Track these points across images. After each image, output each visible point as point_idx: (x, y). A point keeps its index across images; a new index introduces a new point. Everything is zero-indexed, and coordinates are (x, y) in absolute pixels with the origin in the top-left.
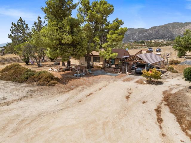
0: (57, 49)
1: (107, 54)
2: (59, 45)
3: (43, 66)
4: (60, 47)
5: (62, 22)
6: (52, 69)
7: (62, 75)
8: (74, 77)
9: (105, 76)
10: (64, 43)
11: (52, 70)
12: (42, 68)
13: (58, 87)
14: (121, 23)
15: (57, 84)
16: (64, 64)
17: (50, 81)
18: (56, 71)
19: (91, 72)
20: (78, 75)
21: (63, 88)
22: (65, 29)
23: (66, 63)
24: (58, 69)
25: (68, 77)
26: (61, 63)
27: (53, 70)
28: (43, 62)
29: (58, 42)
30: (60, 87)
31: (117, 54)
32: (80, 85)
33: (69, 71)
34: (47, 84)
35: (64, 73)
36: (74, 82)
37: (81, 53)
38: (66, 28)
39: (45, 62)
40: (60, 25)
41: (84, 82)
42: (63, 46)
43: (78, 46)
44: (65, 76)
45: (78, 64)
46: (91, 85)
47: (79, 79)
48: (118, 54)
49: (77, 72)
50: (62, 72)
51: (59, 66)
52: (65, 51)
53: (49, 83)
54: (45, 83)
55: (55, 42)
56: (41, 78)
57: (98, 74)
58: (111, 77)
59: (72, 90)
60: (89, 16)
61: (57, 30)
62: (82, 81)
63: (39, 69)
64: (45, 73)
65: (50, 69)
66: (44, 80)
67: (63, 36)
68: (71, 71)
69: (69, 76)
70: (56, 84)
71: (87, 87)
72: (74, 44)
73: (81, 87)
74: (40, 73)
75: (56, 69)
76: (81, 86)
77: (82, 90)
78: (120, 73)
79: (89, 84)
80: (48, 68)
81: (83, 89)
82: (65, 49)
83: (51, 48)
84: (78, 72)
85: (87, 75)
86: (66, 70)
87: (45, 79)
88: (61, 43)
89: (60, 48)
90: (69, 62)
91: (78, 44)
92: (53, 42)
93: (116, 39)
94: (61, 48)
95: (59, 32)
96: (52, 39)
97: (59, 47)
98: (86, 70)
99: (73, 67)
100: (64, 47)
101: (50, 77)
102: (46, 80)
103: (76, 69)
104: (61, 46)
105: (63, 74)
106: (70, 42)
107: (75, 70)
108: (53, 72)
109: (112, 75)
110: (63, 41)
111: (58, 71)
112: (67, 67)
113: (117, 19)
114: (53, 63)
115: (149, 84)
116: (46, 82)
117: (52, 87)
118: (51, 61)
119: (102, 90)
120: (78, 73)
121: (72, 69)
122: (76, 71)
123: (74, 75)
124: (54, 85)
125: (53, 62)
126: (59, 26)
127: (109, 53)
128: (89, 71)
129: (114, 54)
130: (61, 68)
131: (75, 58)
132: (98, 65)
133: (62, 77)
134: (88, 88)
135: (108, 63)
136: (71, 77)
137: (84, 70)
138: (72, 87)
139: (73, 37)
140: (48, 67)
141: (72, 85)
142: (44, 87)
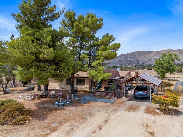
0: (31, 67)
1: (99, 74)
2: (35, 62)
3: (11, 92)
4: (36, 64)
5: (41, 32)
6: (22, 96)
7: (37, 105)
8: (54, 106)
9: (98, 103)
10: (43, 58)
11: (22, 98)
12: (9, 95)
13: (30, 127)
14: (111, 38)
15: (29, 120)
16: (39, 89)
17: (18, 116)
18: (28, 99)
19: (77, 99)
20: (61, 103)
21: (38, 129)
22: (45, 41)
23: (42, 87)
24: (31, 96)
25: (46, 108)
26: (36, 88)
27: (24, 98)
28: (13, 87)
29: (33, 57)
30: (32, 125)
31: (110, 74)
32: (66, 121)
33: (46, 97)
34: (11, 121)
35: (39, 101)
36: (56, 116)
37: (65, 72)
38: (47, 40)
39: (15, 87)
40: (37, 35)
41: (72, 114)
42: (41, 62)
43: (61, 63)
44: (42, 106)
45: (58, 88)
46: (84, 120)
47: (62, 109)
48: (112, 75)
49: (59, 99)
50: (38, 99)
51: (33, 91)
52: (44, 71)
53: (14, 121)
54: (7, 121)
55: (29, 56)
56: (3, 111)
57: (88, 102)
58: (106, 104)
59: (54, 131)
60: (75, 29)
61: (33, 41)
62: (68, 113)
63: (5, 97)
64: (10, 103)
65: (20, 96)
66: (6, 115)
67: (41, 49)
68: (50, 97)
69: (47, 105)
70: (27, 121)
71: (79, 125)
72: (56, 61)
73: (68, 124)
74: (3, 103)
75: (28, 95)
76: (68, 122)
77: (71, 131)
78: (115, 99)
79: (80, 118)
80: (17, 95)
81: (73, 129)
82: (44, 68)
83: (22, 66)
84: (61, 98)
85: (73, 103)
86: (42, 97)
87: (9, 113)
88: (37, 59)
89: (35, 66)
90: (47, 86)
91: (61, 61)
92: (26, 56)
93: (109, 56)
94: (38, 66)
95: (35, 44)
96: (25, 53)
97: (34, 64)
98: (70, 96)
99: (53, 92)
100: (41, 64)
101: (17, 110)
102: (10, 115)
103: (58, 94)
104: (38, 64)
105: (39, 103)
106: (52, 58)
107: (55, 97)
108: (23, 101)
109: (106, 102)
110: (41, 56)
111: (32, 98)
112: (45, 92)
113: (107, 34)
114: (26, 88)
115: (167, 114)
116: (10, 119)
117: (19, 126)
118: (24, 86)
119: (103, 128)
120: (61, 101)
121: (50, 96)
122: (57, 97)
123: (54, 104)
124: (23, 123)
125: (26, 86)
126: (35, 36)
127: (100, 73)
128: (74, 96)
129: (106, 75)
130: (35, 94)
131: (57, 81)
132: (84, 89)
133: (37, 108)
134: (81, 126)
135: (96, 86)
136: (50, 107)
137: (68, 96)
138: (53, 125)
139: (55, 51)
140: (18, 93)
141: (53, 121)
142: (5, 127)
